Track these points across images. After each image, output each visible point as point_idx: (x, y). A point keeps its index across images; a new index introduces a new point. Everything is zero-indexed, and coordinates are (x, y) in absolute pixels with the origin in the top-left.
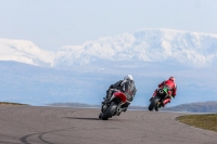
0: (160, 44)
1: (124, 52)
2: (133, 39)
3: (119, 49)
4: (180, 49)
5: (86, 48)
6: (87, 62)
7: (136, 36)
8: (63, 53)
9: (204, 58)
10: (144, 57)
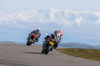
0: (49, 15)
1: (33, 19)
2: (37, 13)
3: (30, 17)
4: (58, 18)
5: (15, 16)
6: (15, 22)
7: (38, 11)
8: (4, 18)
9: (69, 22)
10: (41, 21)
